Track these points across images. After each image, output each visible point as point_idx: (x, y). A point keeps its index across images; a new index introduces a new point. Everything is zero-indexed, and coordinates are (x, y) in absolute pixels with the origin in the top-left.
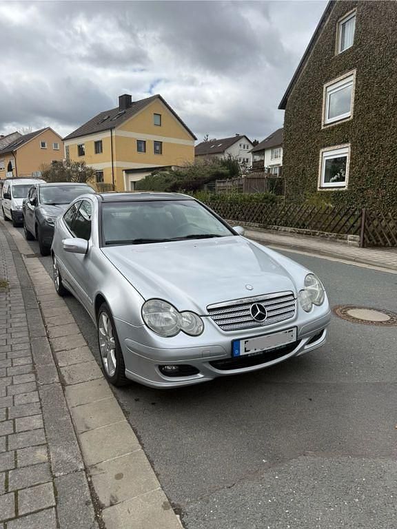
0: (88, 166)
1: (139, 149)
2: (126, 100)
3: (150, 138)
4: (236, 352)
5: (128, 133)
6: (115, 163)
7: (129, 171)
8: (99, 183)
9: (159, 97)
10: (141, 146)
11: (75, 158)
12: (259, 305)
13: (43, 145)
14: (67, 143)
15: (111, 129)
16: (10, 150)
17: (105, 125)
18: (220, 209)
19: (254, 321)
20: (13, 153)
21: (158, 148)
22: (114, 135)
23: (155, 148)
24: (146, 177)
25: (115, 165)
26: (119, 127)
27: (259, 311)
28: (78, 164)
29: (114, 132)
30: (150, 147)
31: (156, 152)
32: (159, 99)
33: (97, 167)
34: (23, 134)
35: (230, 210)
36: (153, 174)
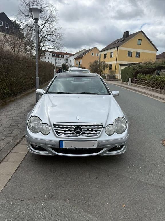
0: (106, 63)
1: (129, 55)
2: (127, 34)
3: (134, 50)
4: (61, 146)
5: (125, 49)
6: (117, 61)
7: (121, 65)
8: (110, 70)
9: (142, 31)
10: (130, 54)
11: (102, 59)
12: (79, 127)
13: (93, 54)
14: (100, 53)
15: (118, 47)
16: (81, 56)
17: (116, 45)
18: (155, 84)
19: (74, 134)
20: (81, 58)
21: (138, 55)
22: (118, 49)
23: (136, 55)
24: (126, 68)
25: (117, 63)
26: (121, 46)
27: (78, 130)
28: (102, 62)
29: (119, 48)
30: (134, 55)
31: (137, 56)
32: (141, 33)
33: (110, 63)
34: (87, 50)
35: (159, 85)
36: (129, 66)
